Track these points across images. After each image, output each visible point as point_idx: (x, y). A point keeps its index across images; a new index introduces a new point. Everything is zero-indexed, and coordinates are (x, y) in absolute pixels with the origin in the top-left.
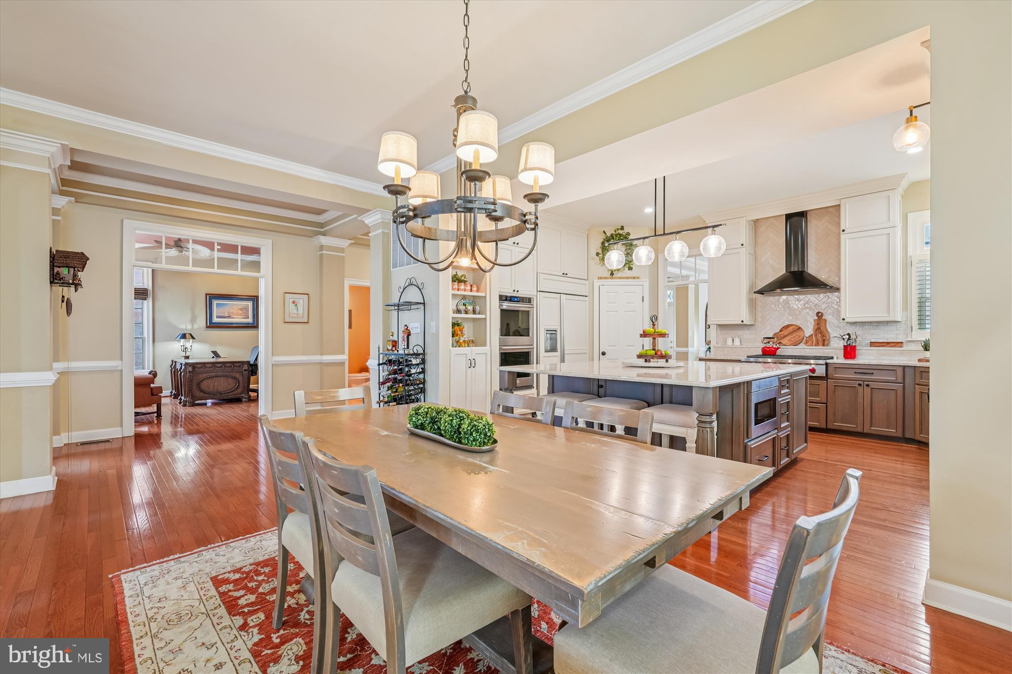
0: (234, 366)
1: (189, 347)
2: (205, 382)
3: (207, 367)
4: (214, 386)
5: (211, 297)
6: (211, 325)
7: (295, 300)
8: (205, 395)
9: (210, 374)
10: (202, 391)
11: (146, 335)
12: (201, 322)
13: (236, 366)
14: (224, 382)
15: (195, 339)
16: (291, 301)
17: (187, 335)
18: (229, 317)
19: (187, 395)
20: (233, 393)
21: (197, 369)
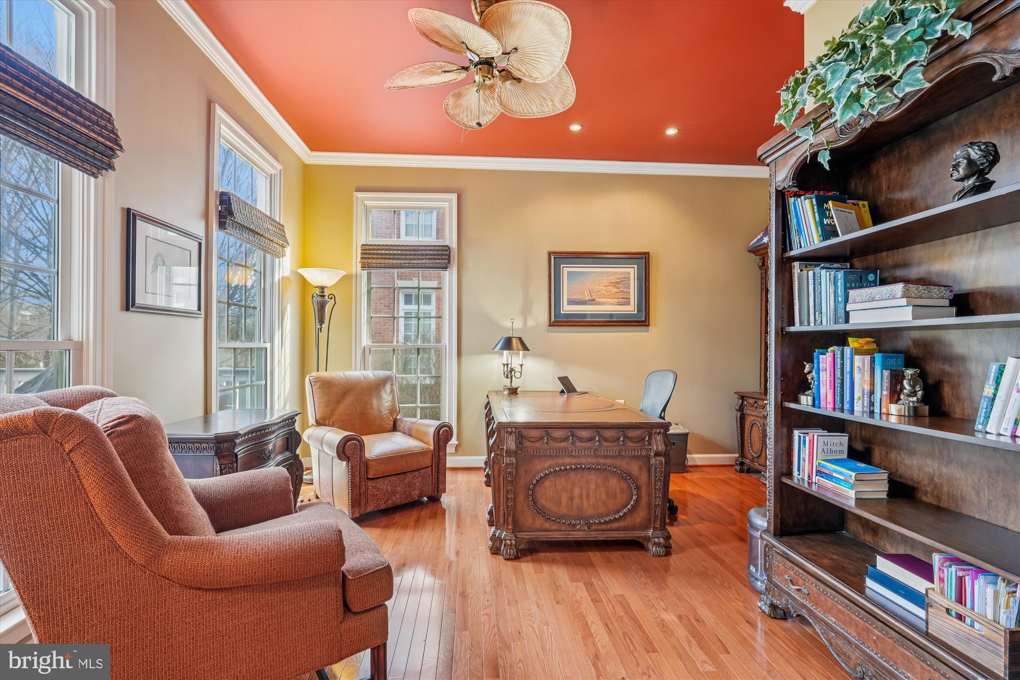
0: (626, 437)
1: (518, 369)
2: (547, 483)
3: (555, 440)
4: (571, 499)
5: (559, 258)
6: (559, 321)
8: (548, 526)
9: (560, 461)
10: (542, 512)
11: (446, 342)
12: (541, 314)
13: (630, 439)
14: (597, 485)
15: (528, 350)
17: (514, 341)
18: (592, 302)
19: (502, 520)
20: (622, 524)
21: (527, 444)
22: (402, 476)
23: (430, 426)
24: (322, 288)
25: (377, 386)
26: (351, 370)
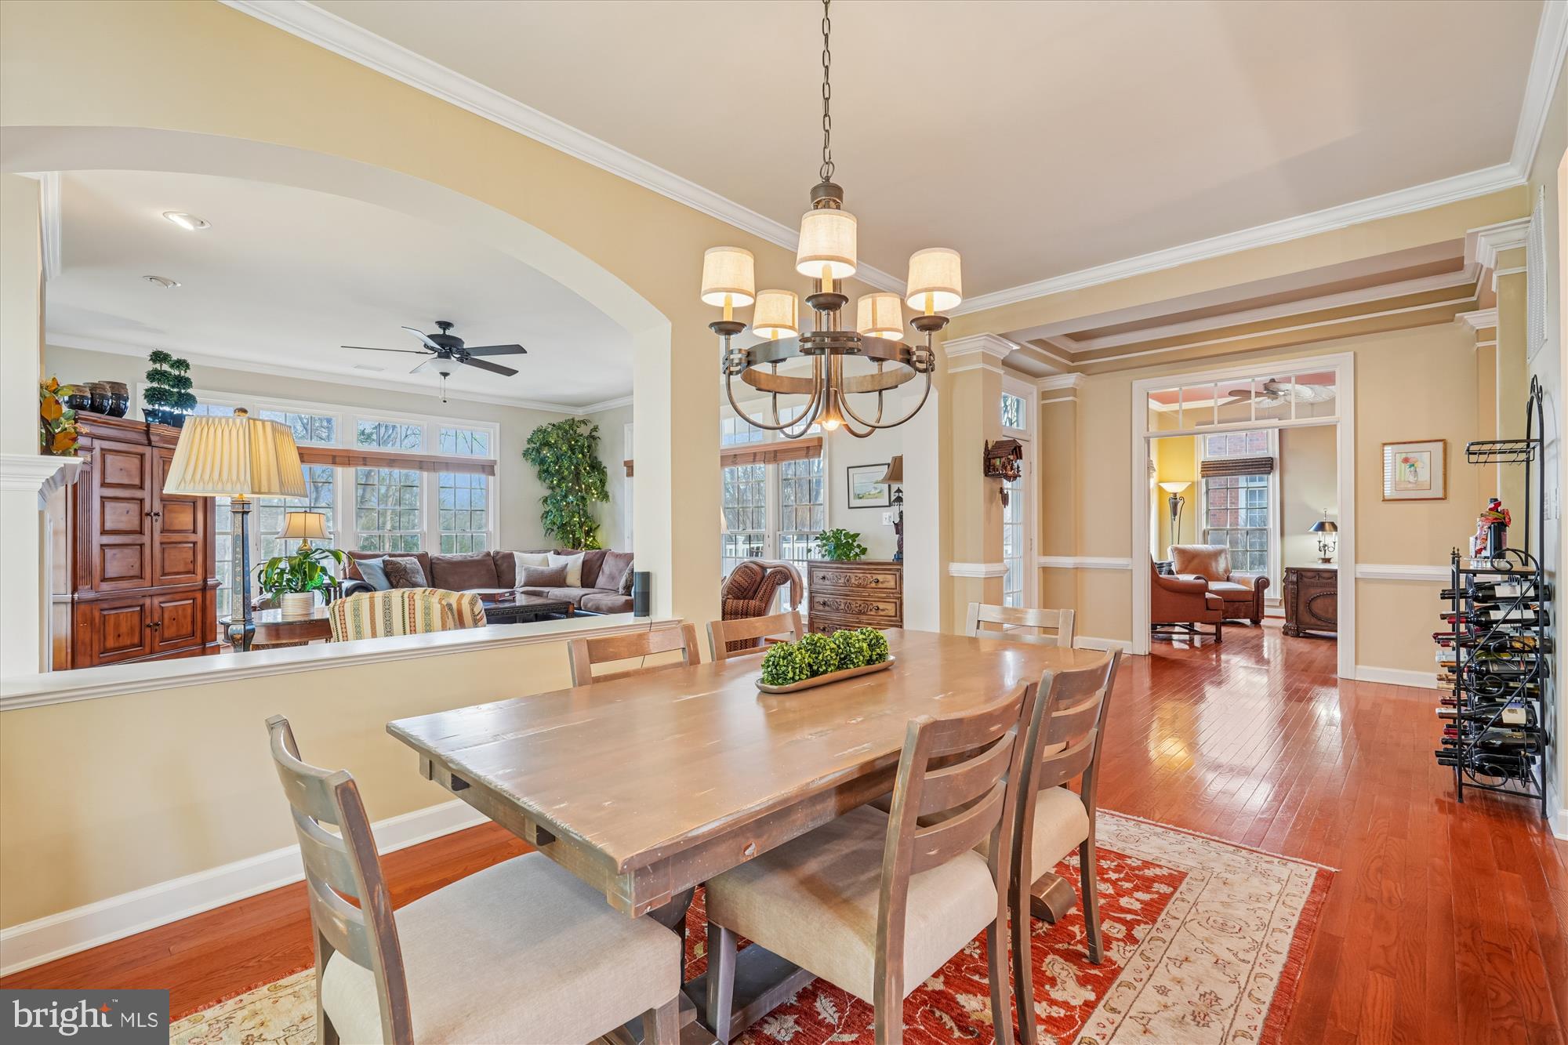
1: (1331, 545)
2: (1319, 601)
3: (1324, 578)
7: (1409, 455)
8: (1319, 623)
9: (1327, 589)
10: (1314, 615)
11: (1271, 525)
16: (1400, 458)
17: (1327, 525)
21: (1305, 579)
22: (1232, 603)
23: (1252, 578)
24: (1175, 494)
25: (1216, 555)
26: (1194, 544)
